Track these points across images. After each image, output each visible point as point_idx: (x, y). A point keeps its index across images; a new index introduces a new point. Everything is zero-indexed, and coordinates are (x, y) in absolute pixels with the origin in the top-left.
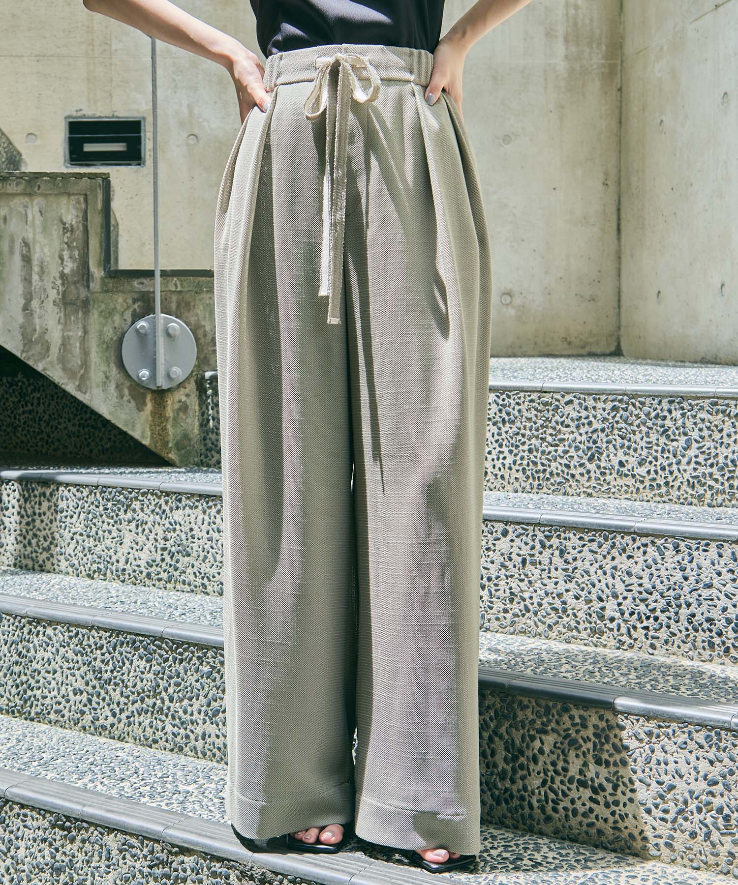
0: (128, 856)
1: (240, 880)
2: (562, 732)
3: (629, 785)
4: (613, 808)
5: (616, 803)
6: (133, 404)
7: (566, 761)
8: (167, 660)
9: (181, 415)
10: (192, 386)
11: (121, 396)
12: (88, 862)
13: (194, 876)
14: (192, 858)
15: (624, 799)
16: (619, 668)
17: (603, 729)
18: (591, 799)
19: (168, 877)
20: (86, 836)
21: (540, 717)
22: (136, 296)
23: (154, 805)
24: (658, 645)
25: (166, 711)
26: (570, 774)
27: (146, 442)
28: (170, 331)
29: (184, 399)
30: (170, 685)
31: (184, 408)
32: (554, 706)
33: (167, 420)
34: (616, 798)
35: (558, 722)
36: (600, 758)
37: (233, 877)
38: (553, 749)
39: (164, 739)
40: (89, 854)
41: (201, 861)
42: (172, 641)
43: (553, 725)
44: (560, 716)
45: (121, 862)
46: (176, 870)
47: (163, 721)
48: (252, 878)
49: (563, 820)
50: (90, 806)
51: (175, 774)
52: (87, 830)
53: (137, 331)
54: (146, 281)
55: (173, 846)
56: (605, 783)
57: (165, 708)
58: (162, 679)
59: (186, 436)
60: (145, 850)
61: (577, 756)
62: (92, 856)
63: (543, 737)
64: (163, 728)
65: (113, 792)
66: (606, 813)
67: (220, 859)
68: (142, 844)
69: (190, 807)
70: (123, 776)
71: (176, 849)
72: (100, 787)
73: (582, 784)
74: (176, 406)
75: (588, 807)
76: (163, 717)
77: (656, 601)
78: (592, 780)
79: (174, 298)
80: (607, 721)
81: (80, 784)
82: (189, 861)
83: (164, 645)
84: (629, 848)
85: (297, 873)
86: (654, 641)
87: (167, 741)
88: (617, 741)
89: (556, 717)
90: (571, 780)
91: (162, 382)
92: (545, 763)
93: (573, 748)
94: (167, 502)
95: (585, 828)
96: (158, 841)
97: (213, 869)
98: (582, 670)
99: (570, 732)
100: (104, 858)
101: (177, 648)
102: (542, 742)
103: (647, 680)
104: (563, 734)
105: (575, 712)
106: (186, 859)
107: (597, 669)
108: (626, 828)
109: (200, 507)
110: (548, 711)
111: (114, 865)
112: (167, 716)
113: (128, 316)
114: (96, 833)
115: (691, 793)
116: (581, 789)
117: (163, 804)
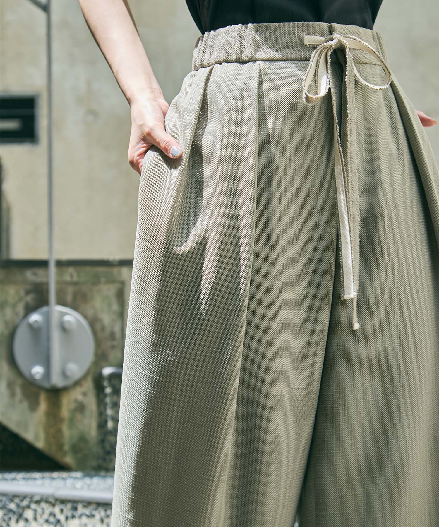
6: (25, 405)
9: (78, 416)
10: (89, 385)
11: (13, 395)
22: (28, 287)
27: (40, 444)
28: (67, 326)
29: (80, 397)
31: (81, 408)
33: (62, 420)
53: (31, 326)
54: (40, 272)
59: (83, 439)
74: (73, 406)
79: (70, 290)
91: (57, 380)
94: (62, 511)
109: (98, 517)
113: (20, 309)
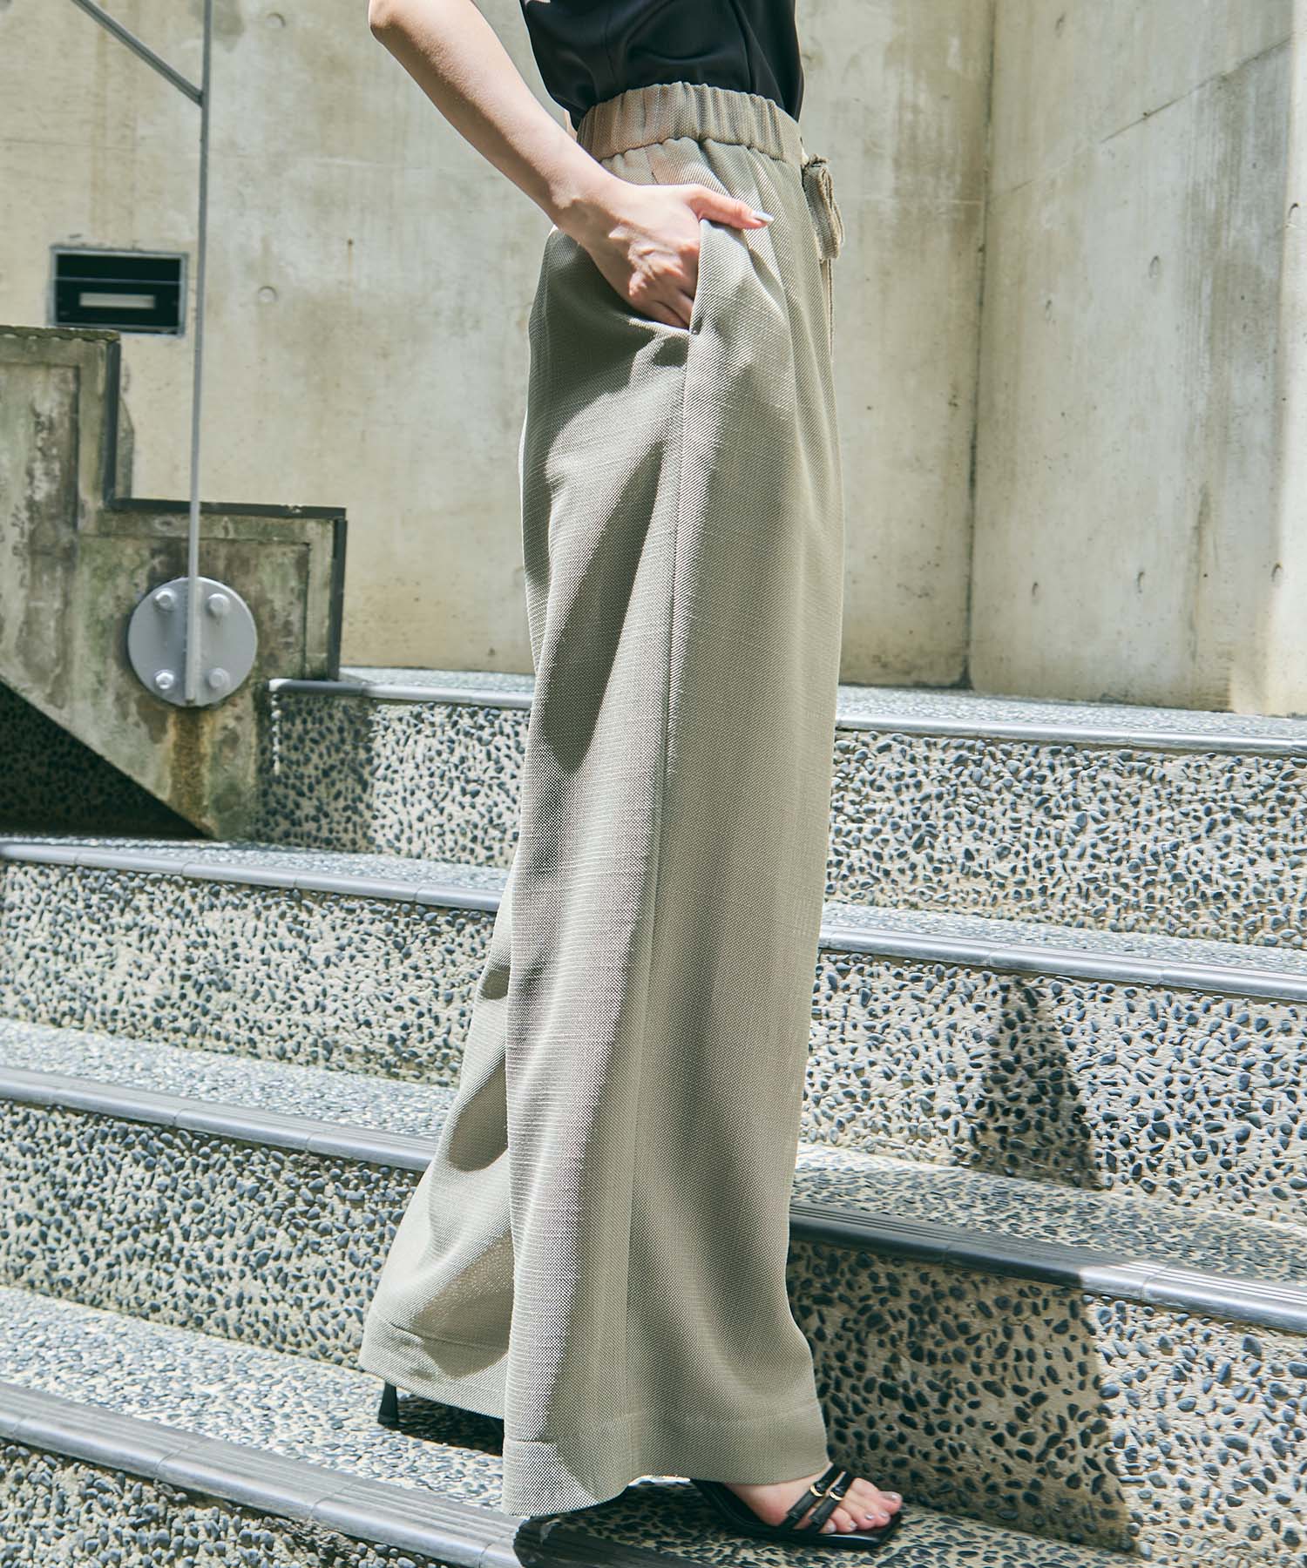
0: (96, 1507)
1: (292, 1551)
2: (856, 1303)
3: (967, 1395)
4: (940, 1434)
5: (945, 1427)
6: (144, 729)
7: (862, 1353)
8: (180, 1166)
9: (227, 751)
10: (246, 703)
11: (124, 715)
12: (25, 1517)
13: (211, 1544)
14: (208, 1511)
15: (959, 1419)
16: (955, 1196)
17: (927, 1299)
18: (902, 1419)
19: (165, 1544)
20: (23, 1470)
21: (820, 1275)
22: (156, 544)
23: (147, 1418)
24: (1022, 1159)
25: (175, 1255)
26: (868, 1375)
27: (164, 795)
28: (214, 607)
29: (232, 723)
30: (184, 1211)
31: (232, 740)
32: (845, 1258)
33: (201, 759)
34: (945, 1417)
35: (850, 1286)
36: (920, 1348)
37: (279, 1546)
38: (842, 1332)
39: (170, 1305)
40: (28, 1503)
41: (225, 1517)
42: (192, 1133)
43: (842, 1289)
44: (854, 1273)
45: (84, 1517)
46: (180, 1532)
47: (170, 1274)
48: (312, 1547)
49: (854, 1455)
50: (33, 1417)
51: (187, 1365)
52: (26, 1460)
53: (156, 604)
54: (175, 520)
55: (177, 1489)
56: (926, 1391)
57: (174, 1250)
58: (171, 1199)
59: (233, 789)
60: (128, 1497)
61: (881, 1344)
62: (33, 1506)
63: (825, 1310)
64: (171, 1286)
65: (76, 1394)
66: (928, 1444)
67: (257, 1514)
68: (122, 1485)
69: (209, 1421)
70: (95, 1367)
71: (182, 1495)
72: (53, 1386)
73: (889, 1392)
74: (219, 736)
75: (897, 1431)
76: (171, 1267)
77: (1019, 1085)
78: (905, 1386)
79: (223, 551)
80: (934, 1284)
81: (18, 1379)
82: (203, 1515)
83: (177, 1141)
84: (965, 1505)
85: (391, 1538)
86: (1016, 1153)
87: (176, 1308)
88: (949, 1318)
89: (848, 1276)
90: (869, 1386)
91: (195, 694)
92: (826, 1356)
93: (874, 1330)
94: (194, 897)
95: (890, 1469)
96: (149, 1481)
97: (245, 1531)
98: (893, 1198)
99: (871, 1302)
100: (53, 1510)
101: (200, 1146)
102: (823, 1321)
103: (1003, 1216)
104: (860, 1305)
105: (880, 1268)
106: (199, 1513)
107: (918, 1198)
108: (960, 1469)
109: (251, 907)
110: (834, 1264)
111: (71, 1522)
112: (177, 1263)
113: (142, 578)
114: (42, 1465)
115: (1073, 1409)
116: (886, 1401)
117: (163, 1416)
